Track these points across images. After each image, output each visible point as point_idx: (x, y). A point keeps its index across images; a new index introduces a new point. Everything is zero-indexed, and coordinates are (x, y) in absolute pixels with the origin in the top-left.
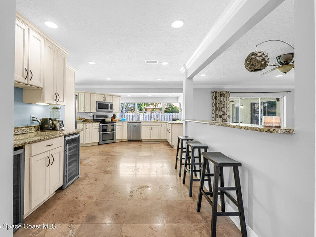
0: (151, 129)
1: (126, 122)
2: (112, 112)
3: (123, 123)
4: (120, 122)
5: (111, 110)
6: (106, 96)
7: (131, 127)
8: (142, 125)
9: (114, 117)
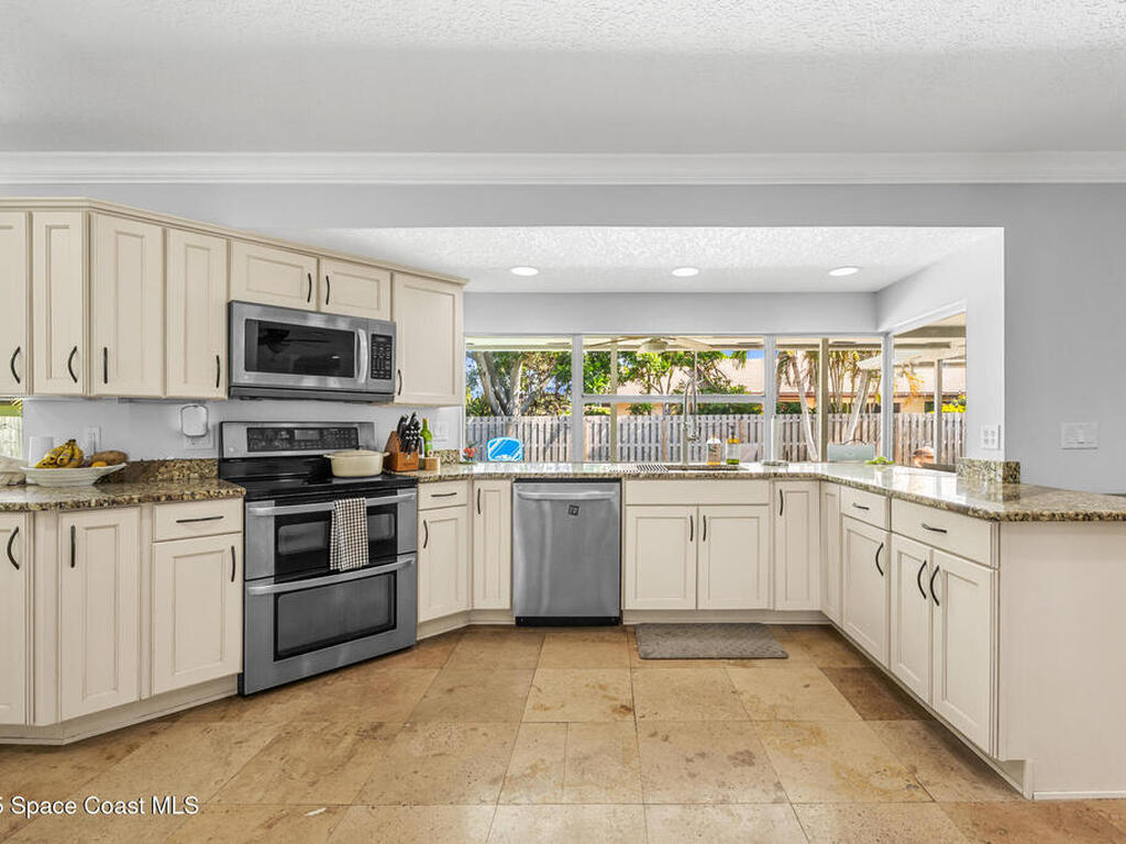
0: (698, 530)
1: (502, 477)
2: (386, 397)
3: (478, 484)
4: (455, 478)
5: (381, 385)
6: (328, 268)
7: (542, 513)
8: (628, 499)
9: (408, 435)
